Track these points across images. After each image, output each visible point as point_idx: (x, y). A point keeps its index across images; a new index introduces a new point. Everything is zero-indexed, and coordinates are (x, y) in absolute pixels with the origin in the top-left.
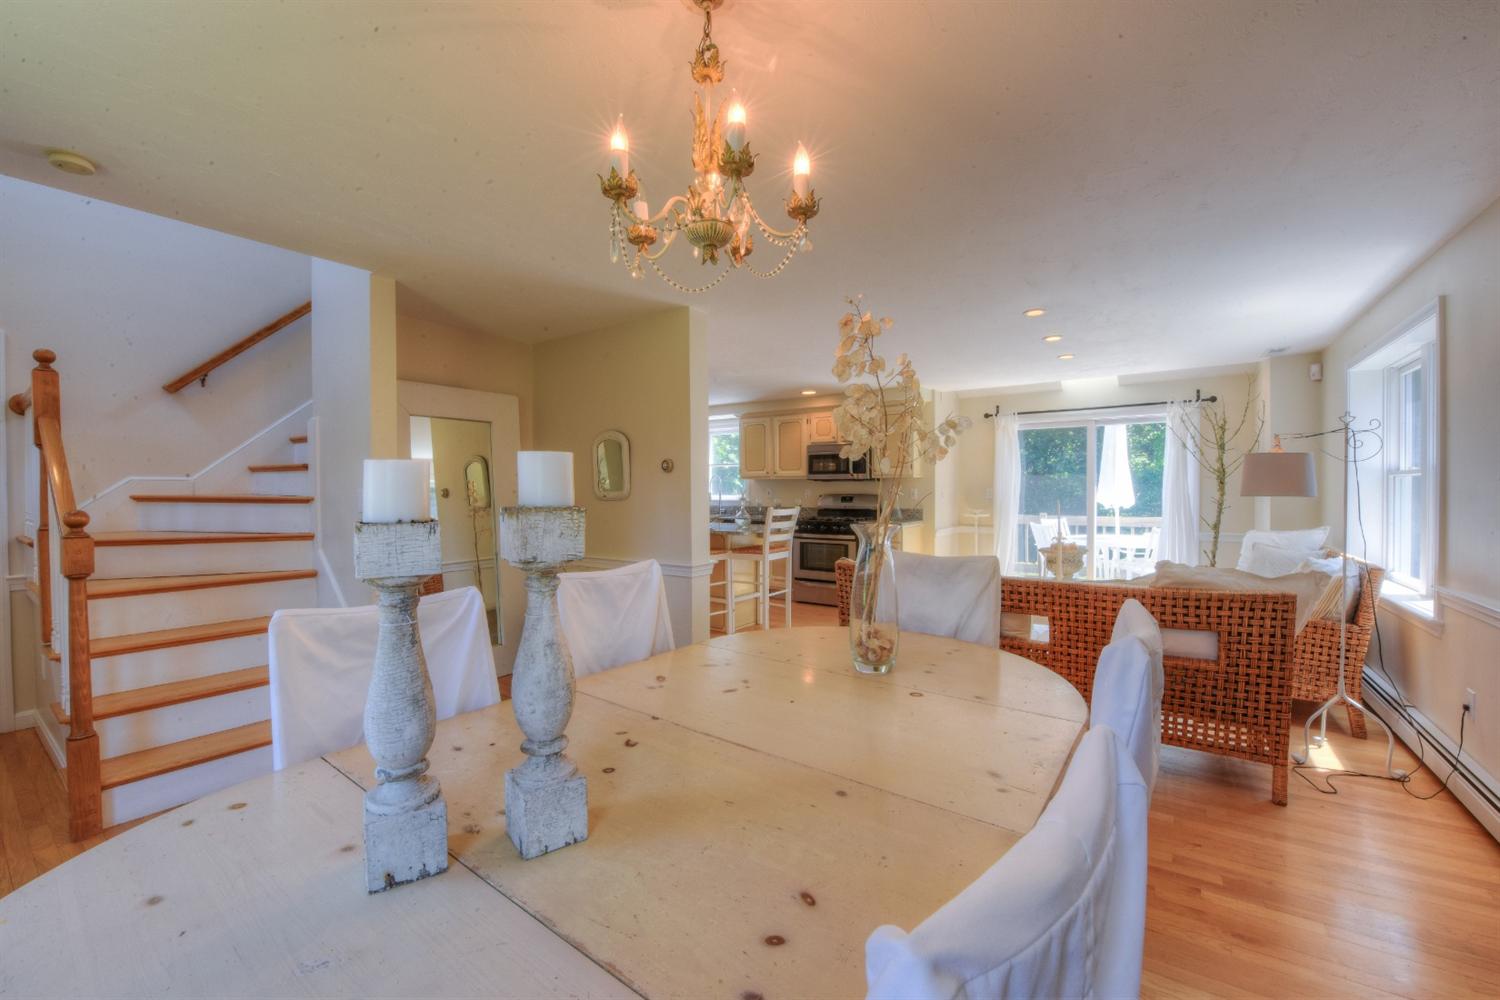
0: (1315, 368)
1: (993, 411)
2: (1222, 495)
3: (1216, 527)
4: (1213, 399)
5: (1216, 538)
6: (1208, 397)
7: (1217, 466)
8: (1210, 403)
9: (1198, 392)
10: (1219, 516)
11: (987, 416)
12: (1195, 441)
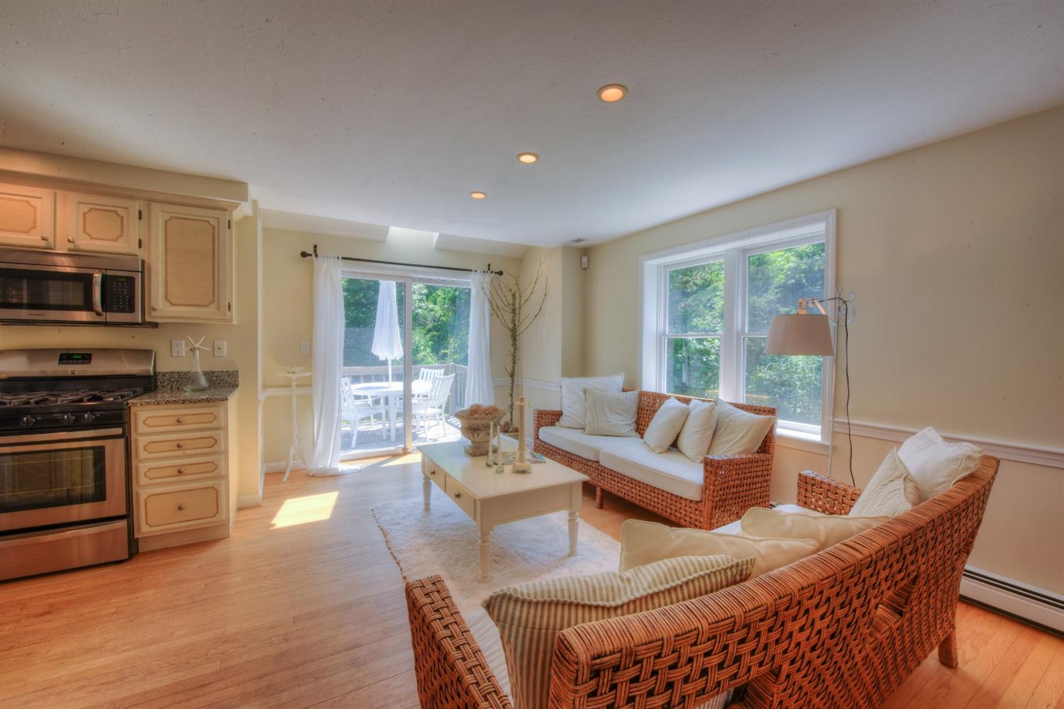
0: (585, 259)
1: (310, 251)
2: (515, 349)
3: (512, 375)
4: (501, 273)
5: (512, 383)
6: (497, 271)
7: (511, 326)
8: (498, 275)
9: (489, 265)
10: (514, 367)
11: (304, 255)
12: (492, 305)
